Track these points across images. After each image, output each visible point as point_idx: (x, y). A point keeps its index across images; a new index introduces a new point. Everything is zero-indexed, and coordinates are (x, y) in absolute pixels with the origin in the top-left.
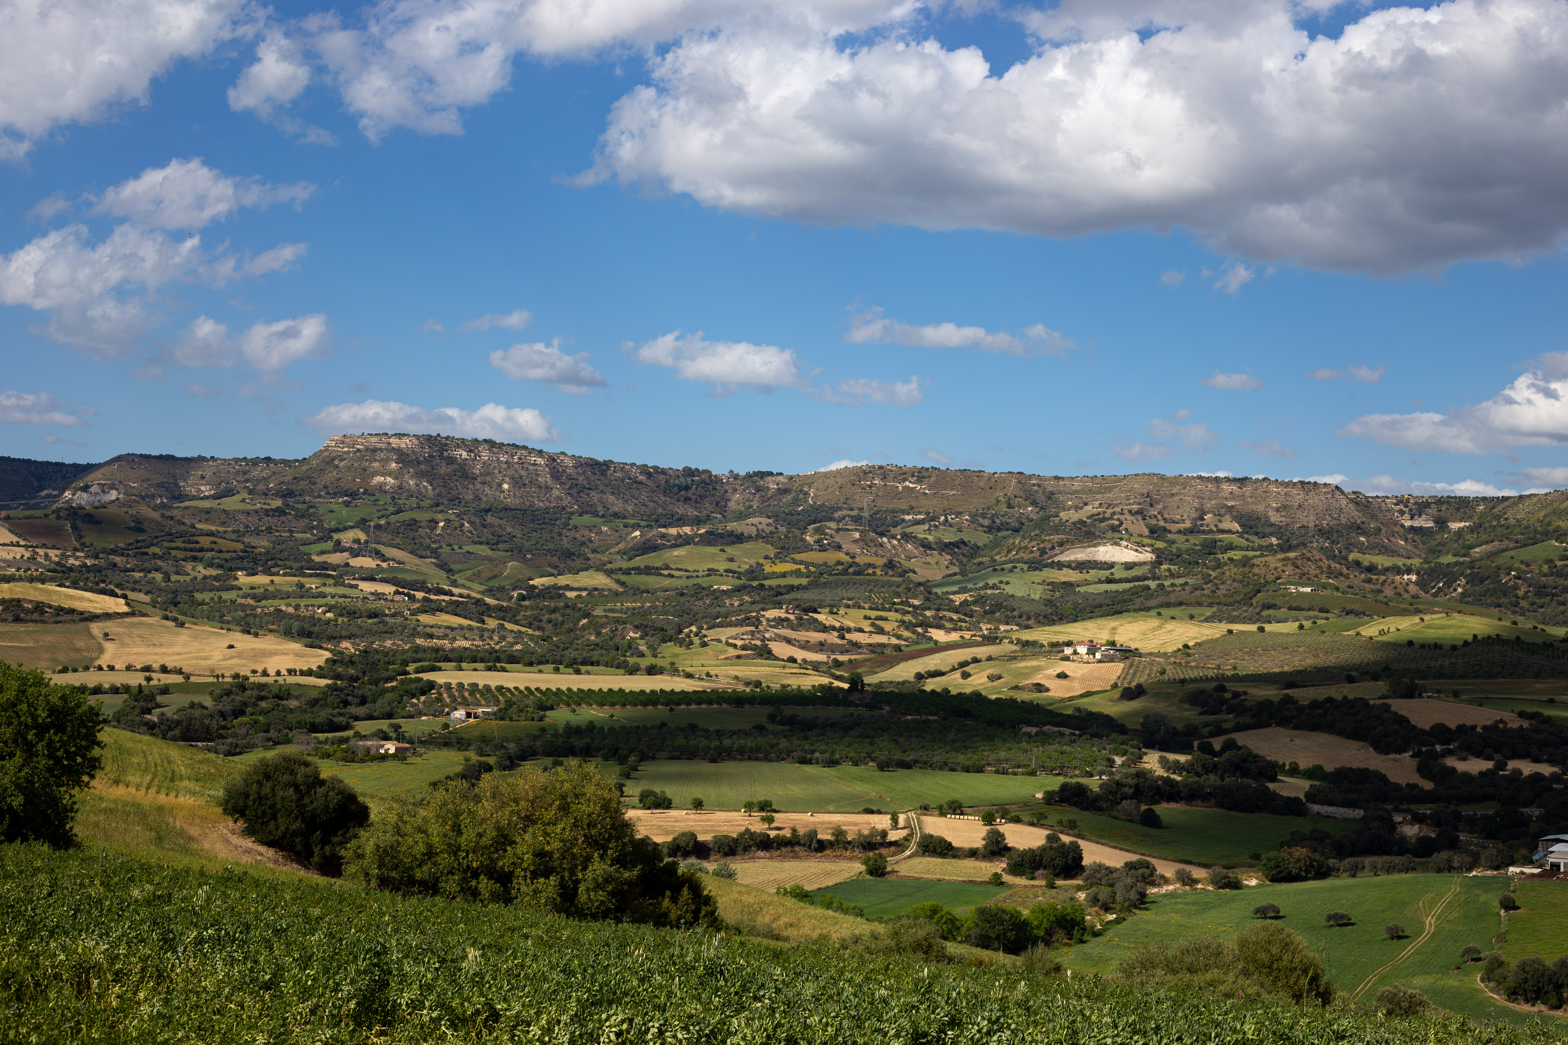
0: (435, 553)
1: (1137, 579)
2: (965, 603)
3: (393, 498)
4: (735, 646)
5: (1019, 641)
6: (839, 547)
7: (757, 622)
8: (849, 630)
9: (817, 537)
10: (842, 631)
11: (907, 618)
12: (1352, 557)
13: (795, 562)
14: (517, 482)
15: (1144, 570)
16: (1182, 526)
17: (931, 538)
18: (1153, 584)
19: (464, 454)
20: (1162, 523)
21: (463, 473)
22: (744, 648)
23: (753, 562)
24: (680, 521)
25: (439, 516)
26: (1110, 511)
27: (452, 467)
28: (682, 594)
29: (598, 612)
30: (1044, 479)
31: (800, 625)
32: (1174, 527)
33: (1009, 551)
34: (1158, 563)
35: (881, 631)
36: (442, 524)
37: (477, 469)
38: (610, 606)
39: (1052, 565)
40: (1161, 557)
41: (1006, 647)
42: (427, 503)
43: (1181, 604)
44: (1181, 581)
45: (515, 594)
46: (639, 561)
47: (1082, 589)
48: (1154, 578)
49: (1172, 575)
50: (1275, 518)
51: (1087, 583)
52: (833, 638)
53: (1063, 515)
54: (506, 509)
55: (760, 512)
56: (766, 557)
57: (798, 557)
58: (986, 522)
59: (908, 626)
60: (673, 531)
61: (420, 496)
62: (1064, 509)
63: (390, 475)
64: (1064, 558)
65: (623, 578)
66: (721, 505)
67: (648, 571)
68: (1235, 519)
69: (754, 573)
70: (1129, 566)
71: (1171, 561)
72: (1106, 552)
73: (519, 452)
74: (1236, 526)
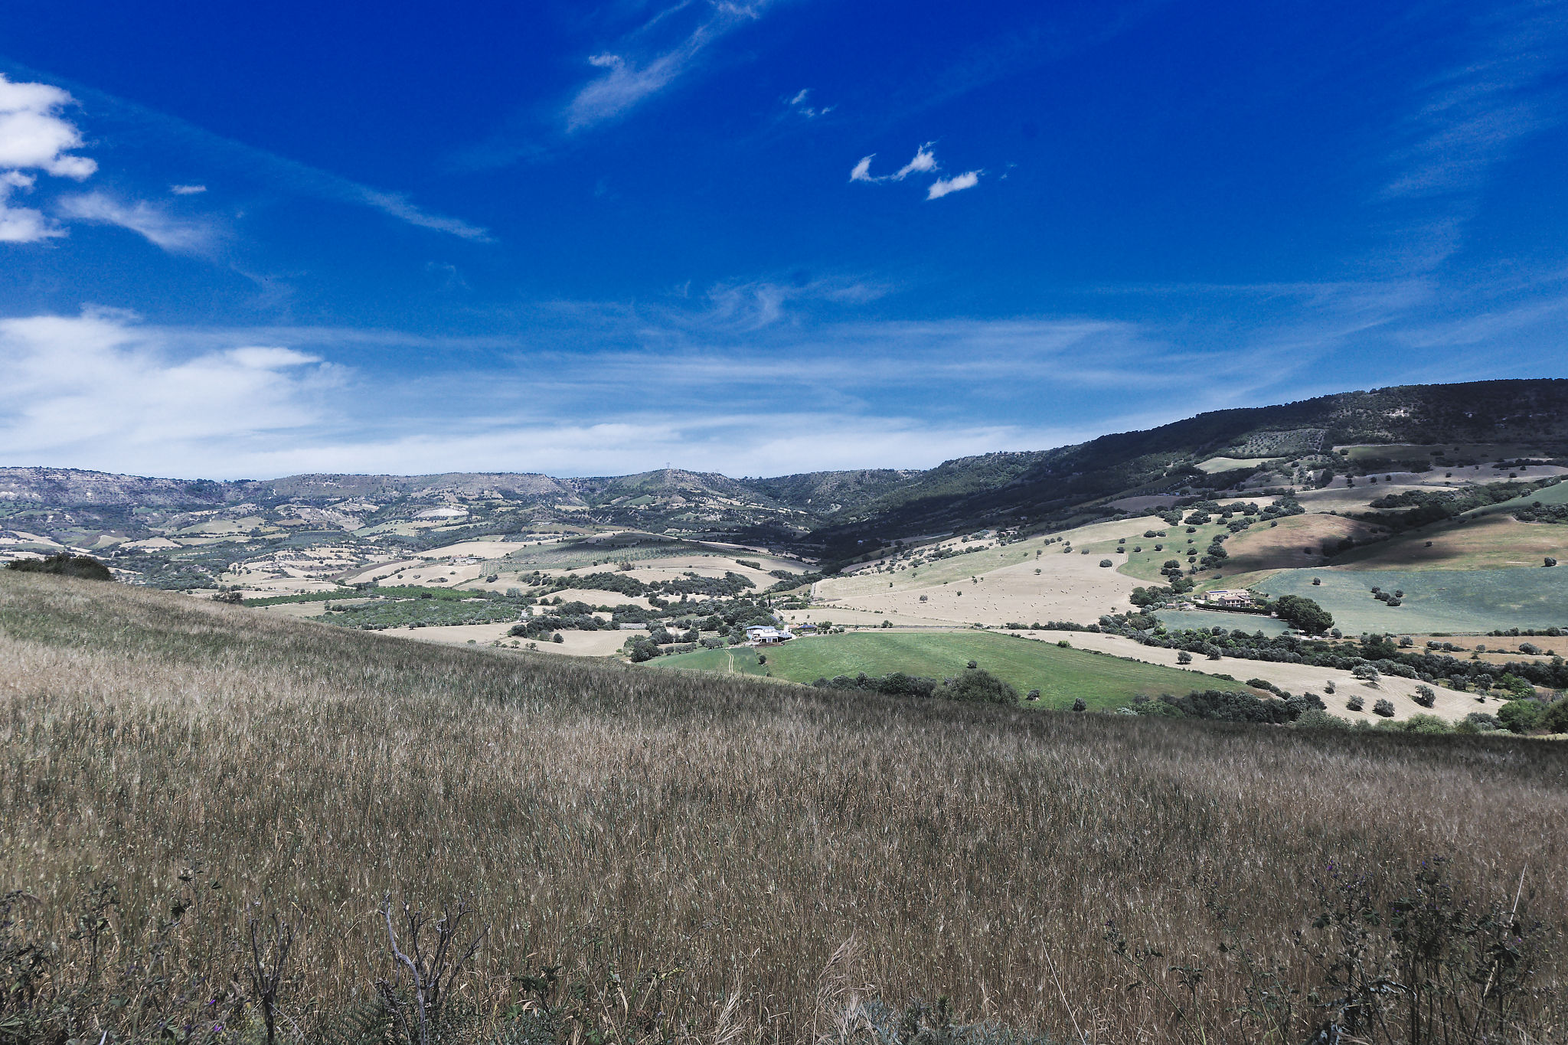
0: (49, 533)
1: (460, 524)
2: (377, 541)
3: (15, 504)
4: (269, 572)
5: (422, 558)
6: (300, 517)
7: (273, 558)
8: (324, 559)
9: (287, 512)
10: (321, 560)
11: (353, 550)
12: (556, 507)
13: (276, 525)
14: (95, 490)
15: (465, 519)
16: (474, 497)
17: (348, 510)
18: (471, 526)
19: (61, 477)
20: (464, 496)
21: (60, 487)
22: (274, 572)
23: (253, 527)
24: (200, 508)
25: (49, 512)
26: (437, 492)
27: (52, 485)
28: (220, 547)
29: (173, 559)
30: (400, 477)
31: (298, 557)
32: (471, 498)
33: (391, 514)
34: (470, 515)
35: (340, 558)
36: (51, 517)
37: (70, 485)
38: (179, 555)
39: (417, 519)
40: (471, 512)
41: (416, 562)
42: (39, 505)
43: (487, 534)
44: (484, 523)
45: (114, 553)
46: (184, 530)
47: (435, 530)
48: (471, 523)
49: (478, 521)
50: (518, 491)
51: (436, 527)
52: (316, 563)
53: (413, 495)
54: (91, 506)
55: (246, 501)
56: (260, 524)
57: (278, 523)
58: (375, 500)
59: (355, 555)
60: (198, 513)
61: (34, 502)
62: (413, 491)
63: (11, 491)
64: (421, 515)
65: (178, 540)
66: (221, 498)
67: (193, 535)
68: (499, 492)
69: (255, 533)
70: (456, 518)
71: (477, 514)
72: (442, 512)
73: (96, 475)
74: (500, 496)
